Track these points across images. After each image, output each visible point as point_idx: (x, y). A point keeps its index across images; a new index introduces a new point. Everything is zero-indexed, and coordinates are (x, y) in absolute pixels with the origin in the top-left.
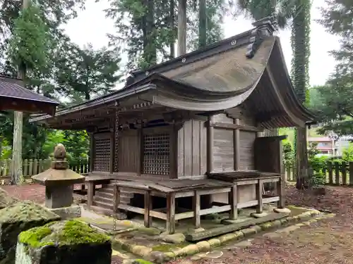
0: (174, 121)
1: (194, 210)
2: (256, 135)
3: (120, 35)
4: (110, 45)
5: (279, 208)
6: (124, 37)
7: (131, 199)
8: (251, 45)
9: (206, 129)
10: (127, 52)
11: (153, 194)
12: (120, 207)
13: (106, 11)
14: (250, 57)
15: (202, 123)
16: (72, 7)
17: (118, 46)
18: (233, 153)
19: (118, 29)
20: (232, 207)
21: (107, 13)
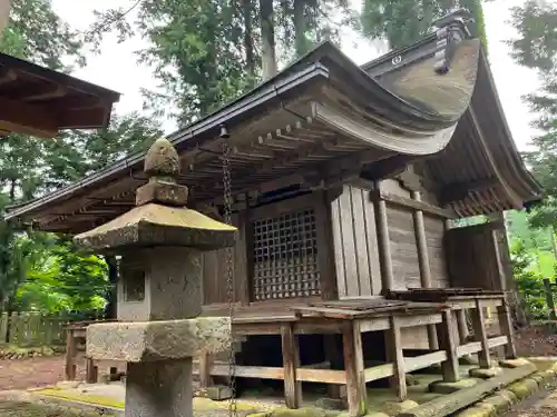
0: (322, 182)
1: (393, 360)
2: (445, 225)
3: (163, 91)
4: (145, 108)
5: (507, 358)
6: (170, 94)
7: (243, 343)
8: (443, 52)
9: (372, 205)
10: (175, 119)
11: (302, 330)
12: (217, 371)
13: (138, 53)
14: (442, 71)
15: (366, 193)
16: (78, 50)
17: (160, 109)
18: (416, 256)
19: (160, 81)
20: (449, 354)
21: (139, 57)
